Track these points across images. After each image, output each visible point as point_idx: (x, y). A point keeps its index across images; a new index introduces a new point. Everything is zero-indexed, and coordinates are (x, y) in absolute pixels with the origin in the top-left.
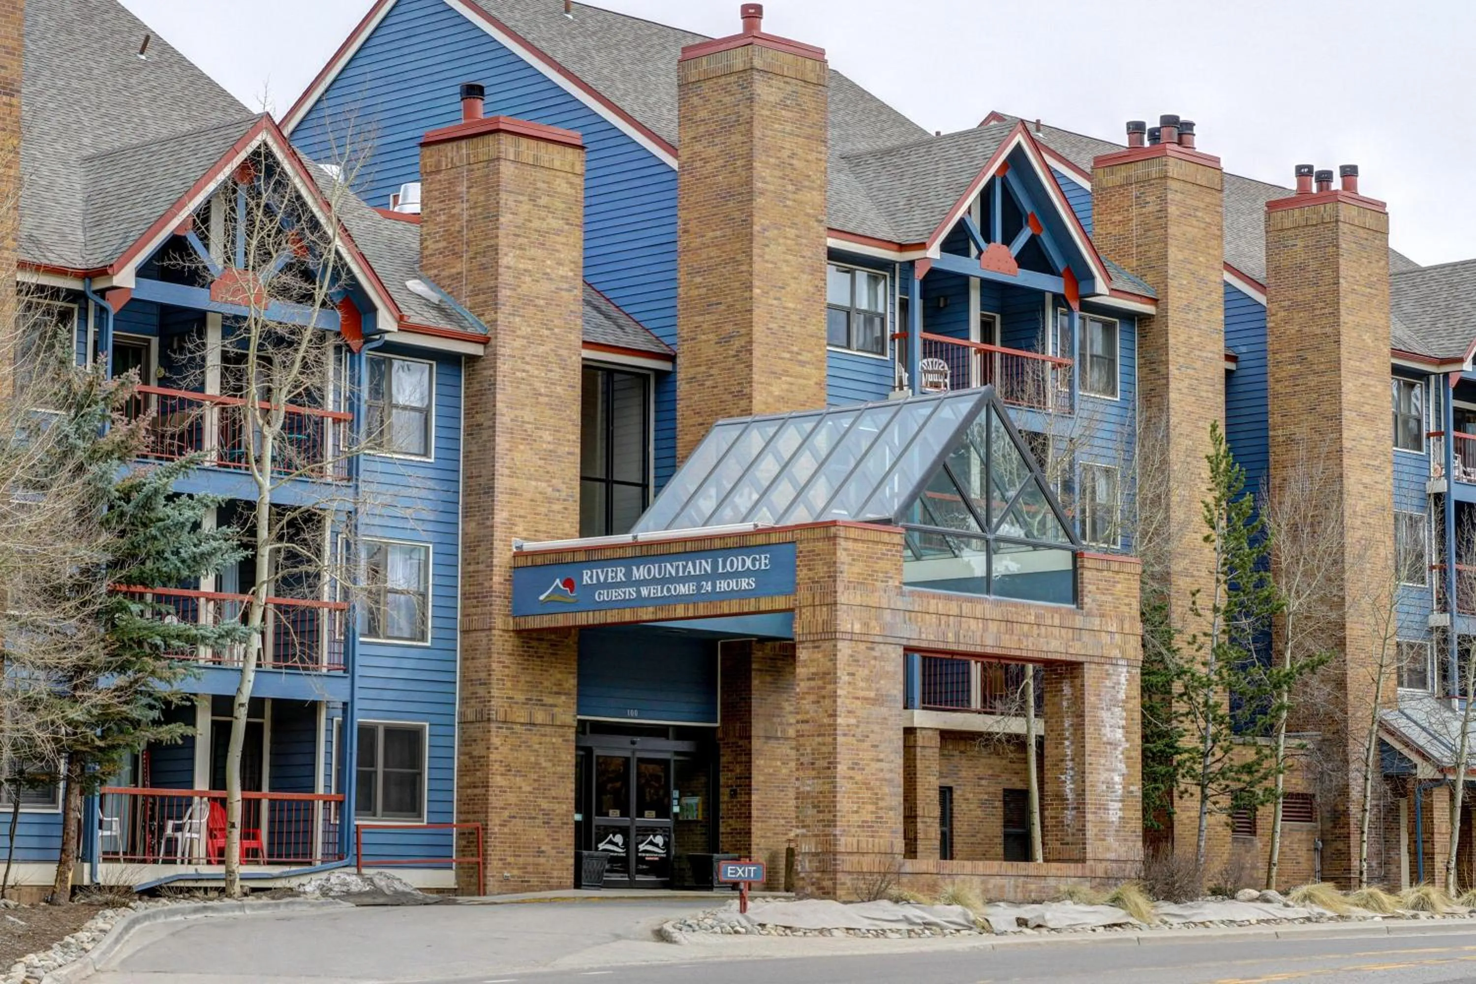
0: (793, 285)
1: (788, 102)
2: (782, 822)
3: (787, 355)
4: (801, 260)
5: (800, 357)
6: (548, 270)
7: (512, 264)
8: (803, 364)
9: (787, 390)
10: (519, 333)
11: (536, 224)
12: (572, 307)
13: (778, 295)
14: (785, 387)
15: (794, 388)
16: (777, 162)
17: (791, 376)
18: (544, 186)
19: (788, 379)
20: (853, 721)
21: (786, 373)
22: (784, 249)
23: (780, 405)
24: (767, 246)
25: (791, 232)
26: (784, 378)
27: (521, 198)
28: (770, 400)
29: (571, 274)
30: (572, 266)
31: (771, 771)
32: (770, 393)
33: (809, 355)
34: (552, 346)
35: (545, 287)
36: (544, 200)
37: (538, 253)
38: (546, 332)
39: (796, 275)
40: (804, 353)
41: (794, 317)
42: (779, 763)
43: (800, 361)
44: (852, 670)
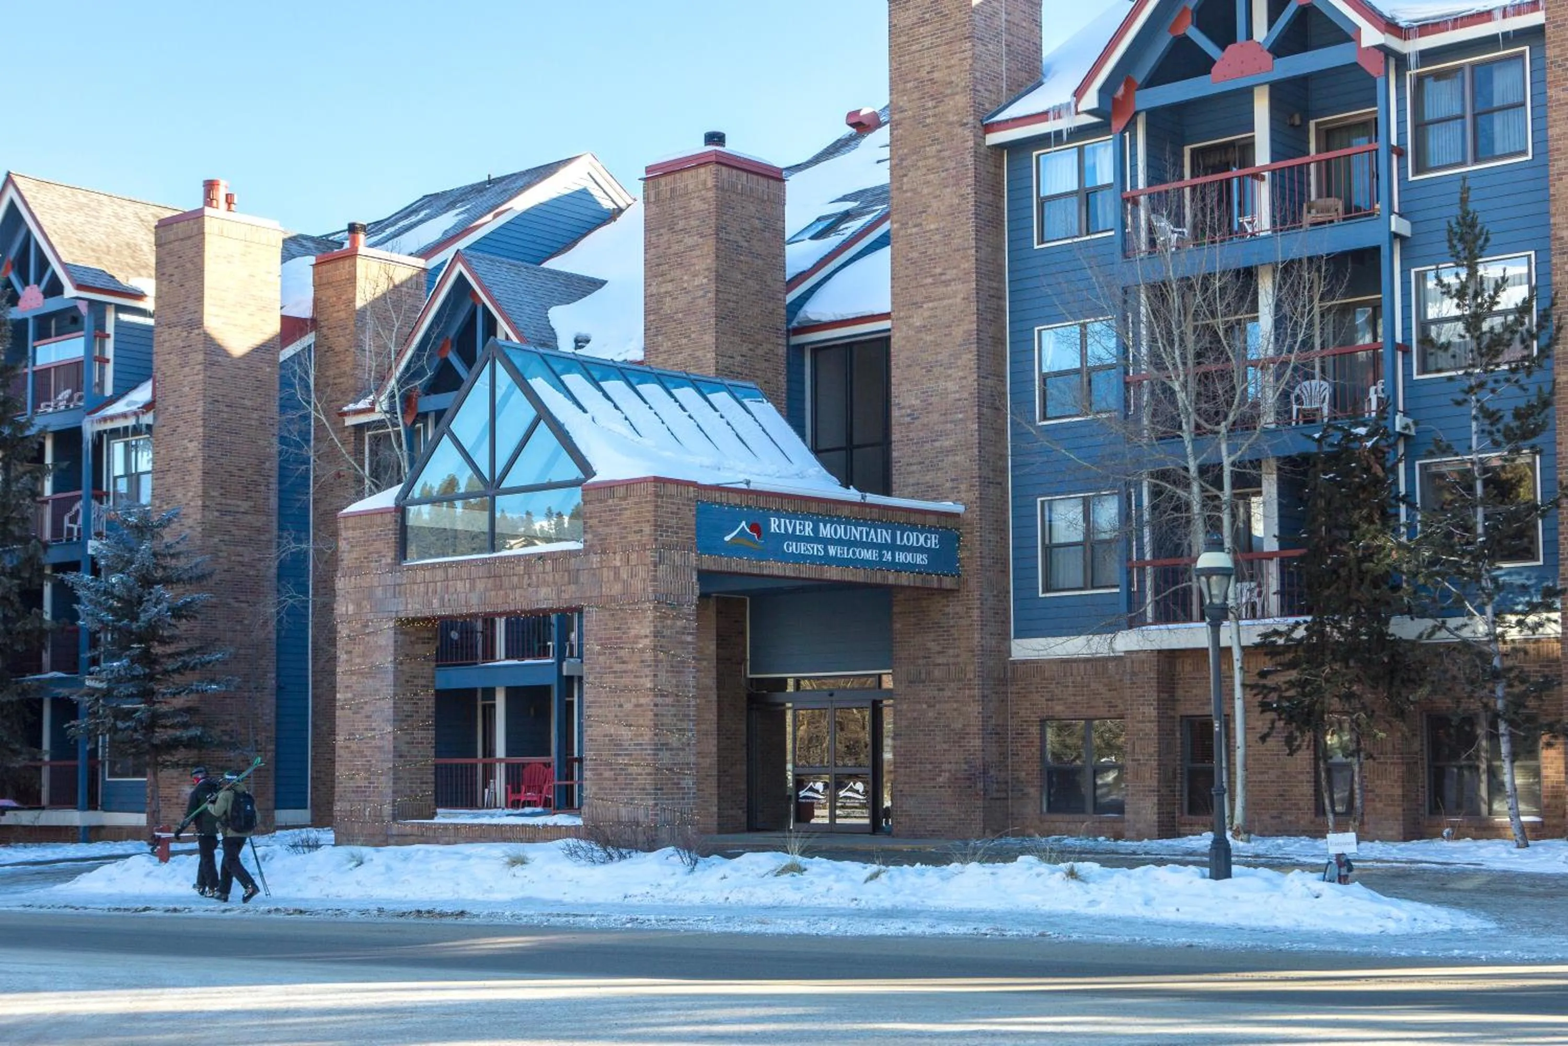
0: (935, 204)
1: (927, 16)
2: (929, 767)
3: (930, 280)
4: (943, 175)
5: (943, 278)
6: (685, 285)
7: (655, 292)
8: (946, 283)
9: (930, 317)
10: (661, 349)
11: (675, 248)
12: (706, 310)
13: (919, 221)
14: (927, 314)
15: (939, 312)
16: (916, 83)
17: (935, 300)
18: (680, 212)
19: (931, 305)
20: (349, 695)
21: (928, 299)
22: (924, 170)
23: (923, 335)
24: (905, 175)
25: (932, 150)
26: (925, 306)
27: (662, 231)
28: (911, 333)
29: (705, 281)
30: (707, 273)
31: (915, 715)
32: (910, 326)
33: (955, 271)
34: (689, 351)
35: (683, 300)
36: (681, 224)
37: (677, 273)
38: (684, 341)
39: (938, 193)
40: (949, 272)
41: (937, 238)
42: (925, 706)
43: (944, 282)
44: (349, 648)
